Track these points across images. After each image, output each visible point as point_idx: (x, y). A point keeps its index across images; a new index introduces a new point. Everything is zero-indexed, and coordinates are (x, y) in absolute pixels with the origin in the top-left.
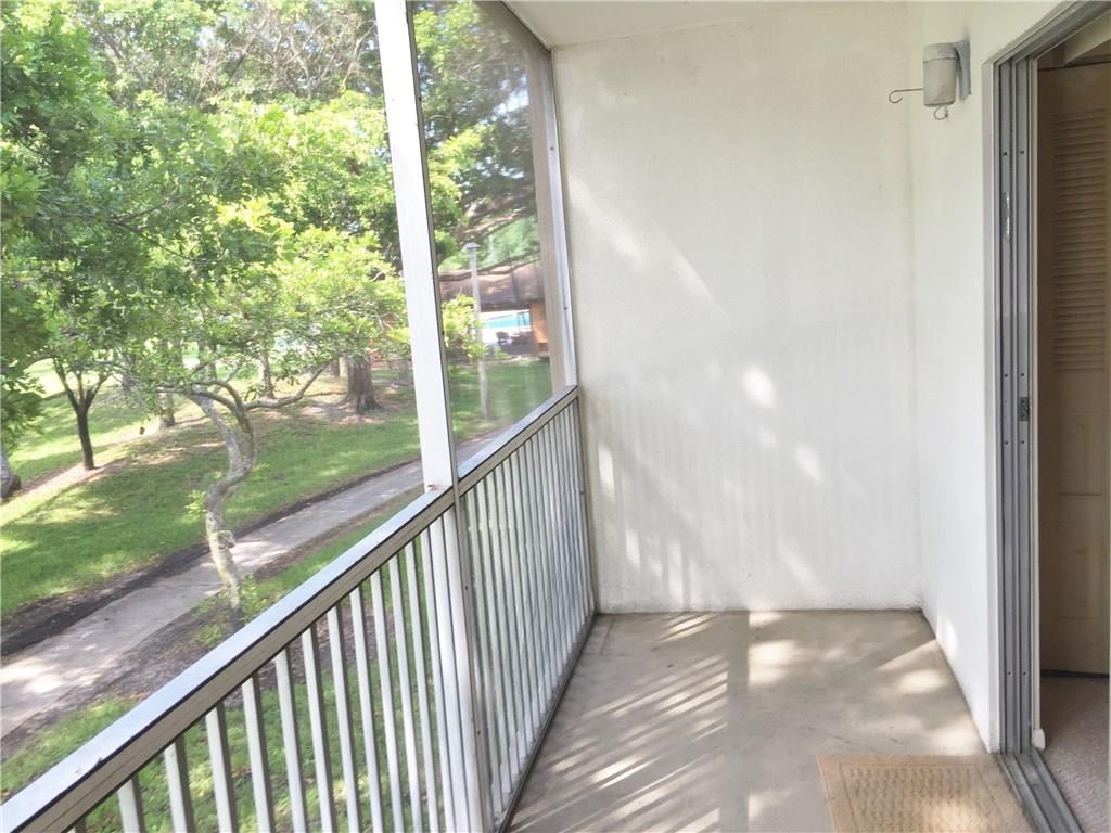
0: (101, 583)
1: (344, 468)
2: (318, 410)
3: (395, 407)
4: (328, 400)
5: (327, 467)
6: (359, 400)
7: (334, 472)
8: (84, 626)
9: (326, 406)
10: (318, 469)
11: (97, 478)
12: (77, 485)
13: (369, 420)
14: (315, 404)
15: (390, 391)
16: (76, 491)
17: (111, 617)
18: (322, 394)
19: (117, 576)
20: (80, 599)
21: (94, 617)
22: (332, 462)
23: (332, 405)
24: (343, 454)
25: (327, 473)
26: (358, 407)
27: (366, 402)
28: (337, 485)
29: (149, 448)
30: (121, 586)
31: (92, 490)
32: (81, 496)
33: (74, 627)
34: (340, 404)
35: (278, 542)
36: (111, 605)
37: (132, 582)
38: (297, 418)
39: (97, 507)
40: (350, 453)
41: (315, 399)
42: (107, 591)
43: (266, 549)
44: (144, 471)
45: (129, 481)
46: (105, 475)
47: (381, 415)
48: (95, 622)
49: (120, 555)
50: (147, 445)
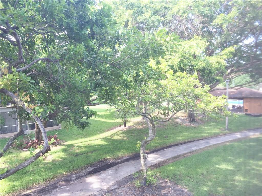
0: (118, 158)
1: (183, 137)
2: (179, 120)
3: (200, 122)
4: (182, 118)
5: (179, 137)
6: (191, 119)
7: (181, 138)
8: (111, 170)
9: (182, 119)
10: (177, 137)
11: (126, 129)
12: (121, 130)
13: (192, 125)
14: (179, 119)
15: (199, 118)
16: (121, 132)
17: (117, 169)
18: (181, 116)
19: (122, 157)
20: (113, 161)
21: (114, 168)
22: (181, 135)
23: (183, 119)
24: (184, 134)
25: (179, 138)
26: (190, 121)
27: (192, 120)
28: (181, 142)
29: (138, 124)
30: (122, 160)
31: (124, 132)
32: (121, 133)
33: (108, 169)
34: (185, 119)
35: (162, 156)
36: (119, 165)
37: (125, 159)
38: (174, 121)
39: (124, 137)
40: (186, 134)
41: (179, 117)
42: (119, 161)
43: (159, 158)
44: (136, 130)
45: (132, 132)
46: (127, 129)
47: (196, 124)
48: (113, 169)
49: (125, 151)
50: (138, 123)
